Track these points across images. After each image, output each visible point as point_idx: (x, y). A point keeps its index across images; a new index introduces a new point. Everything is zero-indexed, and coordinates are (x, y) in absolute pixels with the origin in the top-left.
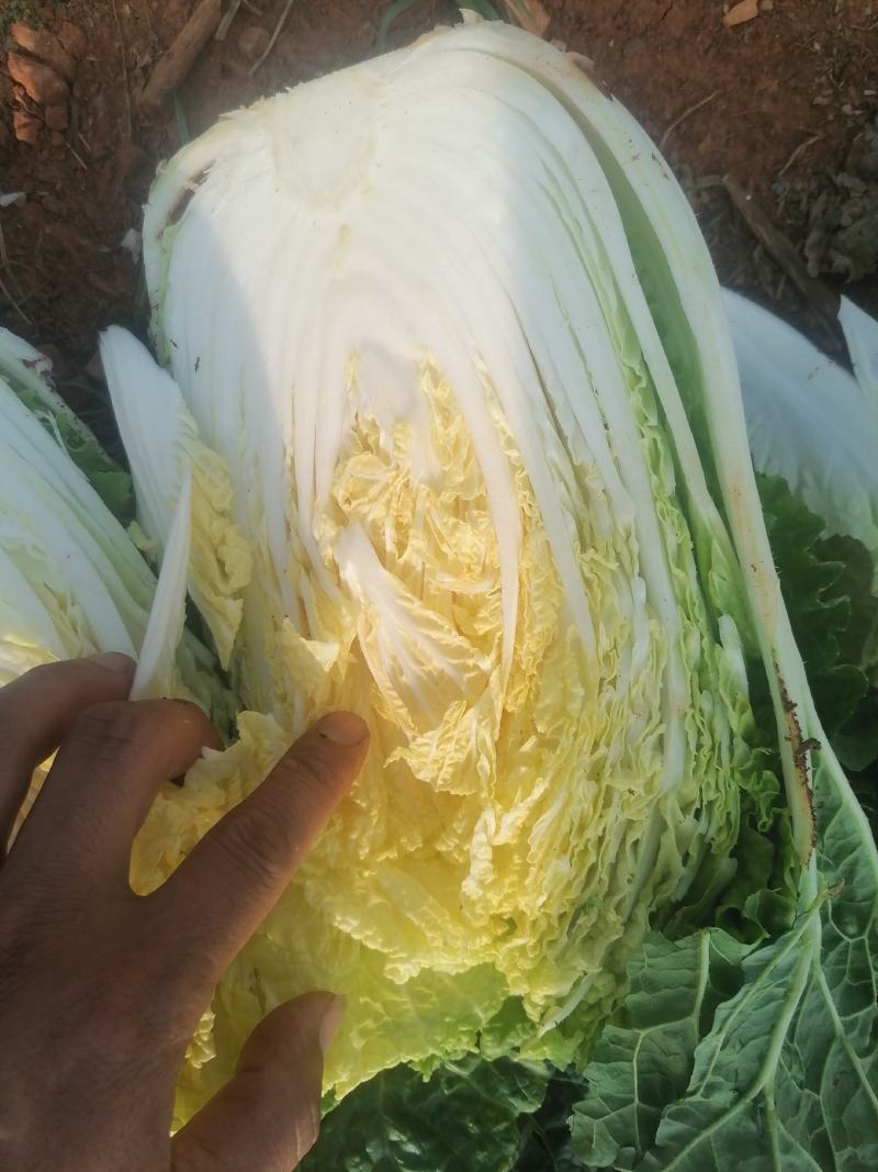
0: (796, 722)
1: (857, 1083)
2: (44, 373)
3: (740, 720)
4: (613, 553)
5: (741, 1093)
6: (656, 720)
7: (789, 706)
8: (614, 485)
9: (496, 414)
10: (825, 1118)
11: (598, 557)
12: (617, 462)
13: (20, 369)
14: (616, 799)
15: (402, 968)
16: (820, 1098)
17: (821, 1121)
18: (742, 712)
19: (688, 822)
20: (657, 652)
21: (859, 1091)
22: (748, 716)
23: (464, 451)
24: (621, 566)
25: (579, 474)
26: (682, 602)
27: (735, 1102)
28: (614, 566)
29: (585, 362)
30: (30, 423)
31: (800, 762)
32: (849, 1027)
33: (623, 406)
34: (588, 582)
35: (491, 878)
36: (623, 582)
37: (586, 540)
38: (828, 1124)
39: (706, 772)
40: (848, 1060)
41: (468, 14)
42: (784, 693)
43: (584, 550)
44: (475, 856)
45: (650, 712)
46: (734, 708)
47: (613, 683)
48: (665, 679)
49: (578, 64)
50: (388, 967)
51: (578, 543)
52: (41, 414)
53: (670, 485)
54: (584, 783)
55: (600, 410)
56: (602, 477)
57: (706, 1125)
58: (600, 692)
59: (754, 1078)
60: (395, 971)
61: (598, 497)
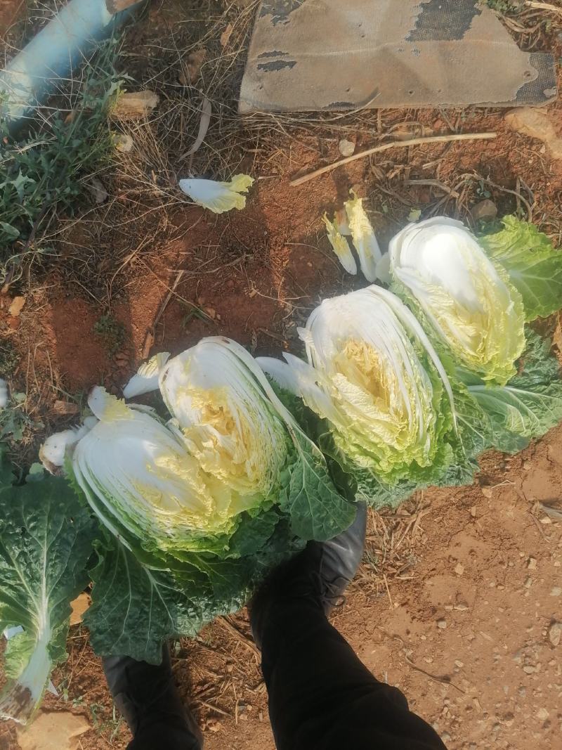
4: (254, 411)
5: (300, 489)
8: (250, 401)
11: (251, 413)
12: (250, 397)
14: (267, 451)
15: (242, 492)
19: (280, 451)
20: (266, 425)
24: (256, 413)
25: (244, 400)
28: (254, 413)
34: (252, 418)
35: (252, 472)
36: (257, 416)
39: (280, 442)
45: (268, 435)
47: (260, 432)
48: (268, 429)
51: (248, 412)
54: (261, 450)
55: (244, 390)
56: (248, 400)
58: (258, 434)
61: (249, 403)
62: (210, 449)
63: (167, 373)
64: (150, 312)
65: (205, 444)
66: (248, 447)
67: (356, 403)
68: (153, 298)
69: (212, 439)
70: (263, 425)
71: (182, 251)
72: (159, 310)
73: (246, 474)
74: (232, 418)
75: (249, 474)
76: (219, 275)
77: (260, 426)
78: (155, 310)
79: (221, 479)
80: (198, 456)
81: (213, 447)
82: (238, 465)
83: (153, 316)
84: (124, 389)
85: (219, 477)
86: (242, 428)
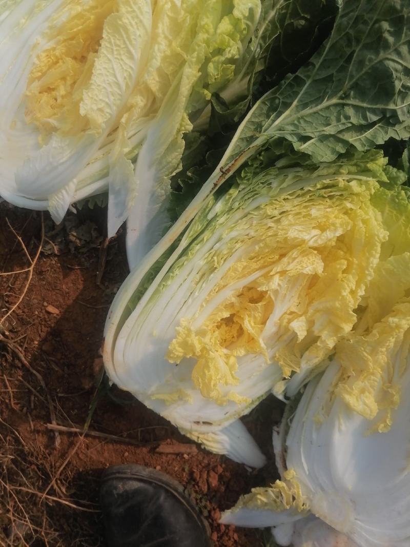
0: (218, 180)
1: (325, 60)
2: (278, 427)
3: (234, 192)
4: (212, 260)
5: (343, 105)
6: (251, 216)
7: (215, 185)
8: (194, 272)
9: (197, 315)
10: (340, 65)
11: (216, 264)
12: (188, 275)
13: (281, 434)
14: (282, 211)
15: (381, 236)
16: (334, 72)
17: (342, 66)
18: (231, 194)
19: (274, 185)
20: (232, 229)
21: (326, 58)
22: (231, 191)
23: (212, 317)
24: (214, 256)
25: (197, 283)
26: (213, 233)
27: (348, 105)
28: (215, 258)
29: (169, 301)
30: (294, 425)
31: (228, 170)
32: (308, 77)
33: (173, 284)
34: (225, 260)
35: (332, 228)
36: (218, 252)
37: (213, 269)
38: (342, 63)
39: (256, 190)
40: (319, 69)
41: (111, 384)
42: (213, 189)
43: (216, 268)
44: (326, 239)
45: (250, 219)
46: (232, 197)
47: (248, 235)
48: (237, 221)
49: (103, 351)
50: (384, 241)
51: (216, 271)
52: (289, 424)
53: (184, 258)
54: (283, 224)
55: (178, 289)
56: (195, 276)
57: (362, 107)
58: (253, 237)
59: (336, 105)
60: (384, 238)
61: (200, 274)
62: (311, 323)
63: (198, 423)
64: (127, 454)
65: (302, 334)
66: (284, 251)
67: (131, 57)
68: (106, 454)
69: (289, 322)
70: (234, 234)
71: (30, 427)
72: (121, 443)
73: (340, 239)
74: (240, 295)
75: (339, 233)
76: (43, 367)
77: (235, 240)
78: (123, 447)
79: (364, 288)
80: (331, 343)
81: (303, 318)
82: (324, 260)
83: (132, 448)
84: (253, 469)
85: (361, 292)
86: (250, 274)
